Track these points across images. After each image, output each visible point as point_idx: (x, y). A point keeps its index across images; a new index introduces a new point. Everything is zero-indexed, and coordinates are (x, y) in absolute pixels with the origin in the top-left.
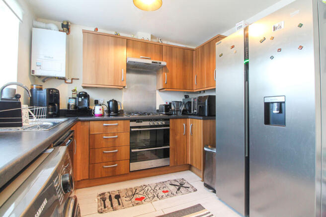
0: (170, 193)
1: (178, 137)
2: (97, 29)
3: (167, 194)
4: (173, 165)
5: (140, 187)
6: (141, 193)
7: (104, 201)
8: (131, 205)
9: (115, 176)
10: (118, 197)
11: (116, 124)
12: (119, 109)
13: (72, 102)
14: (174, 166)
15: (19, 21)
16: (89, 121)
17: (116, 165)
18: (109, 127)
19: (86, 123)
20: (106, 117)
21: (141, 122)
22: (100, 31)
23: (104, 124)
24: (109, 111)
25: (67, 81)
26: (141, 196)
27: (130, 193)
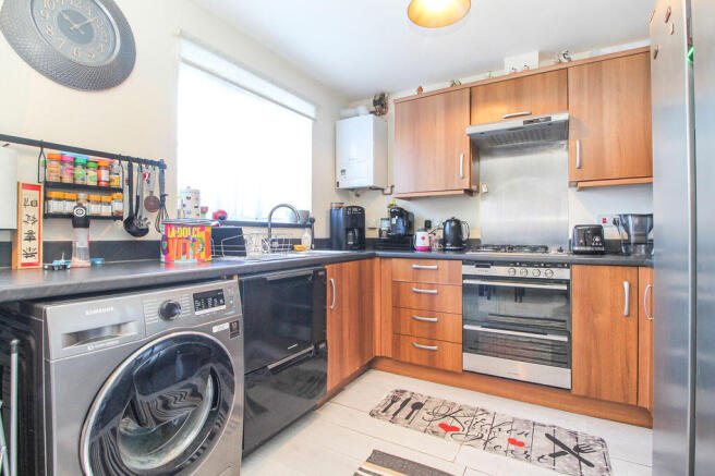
0: (522, 450)
1: (603, 319)
2: (420, 89)
3: (512, 447)
4: (582, 393)
5: (472, 409)
6: (462, 420)
7: (393, 402)
8: (423, 429)
9: (432, 368)
10: (418, 406)
11: (435, 267)
12: (465, 237)
13: (385, 226)
14: (585, 397)
15: (310, 121)
16: (390, 257)
17: (435, 348)
18: (422, 272)
19: (388, 261)
20: (434, 254)
21: (488, 267)
22: (426, 89)
23: (415, 266)
24: (444, 241)
25: (386, 192)
26: (455, 424)
27: (443, 411)
